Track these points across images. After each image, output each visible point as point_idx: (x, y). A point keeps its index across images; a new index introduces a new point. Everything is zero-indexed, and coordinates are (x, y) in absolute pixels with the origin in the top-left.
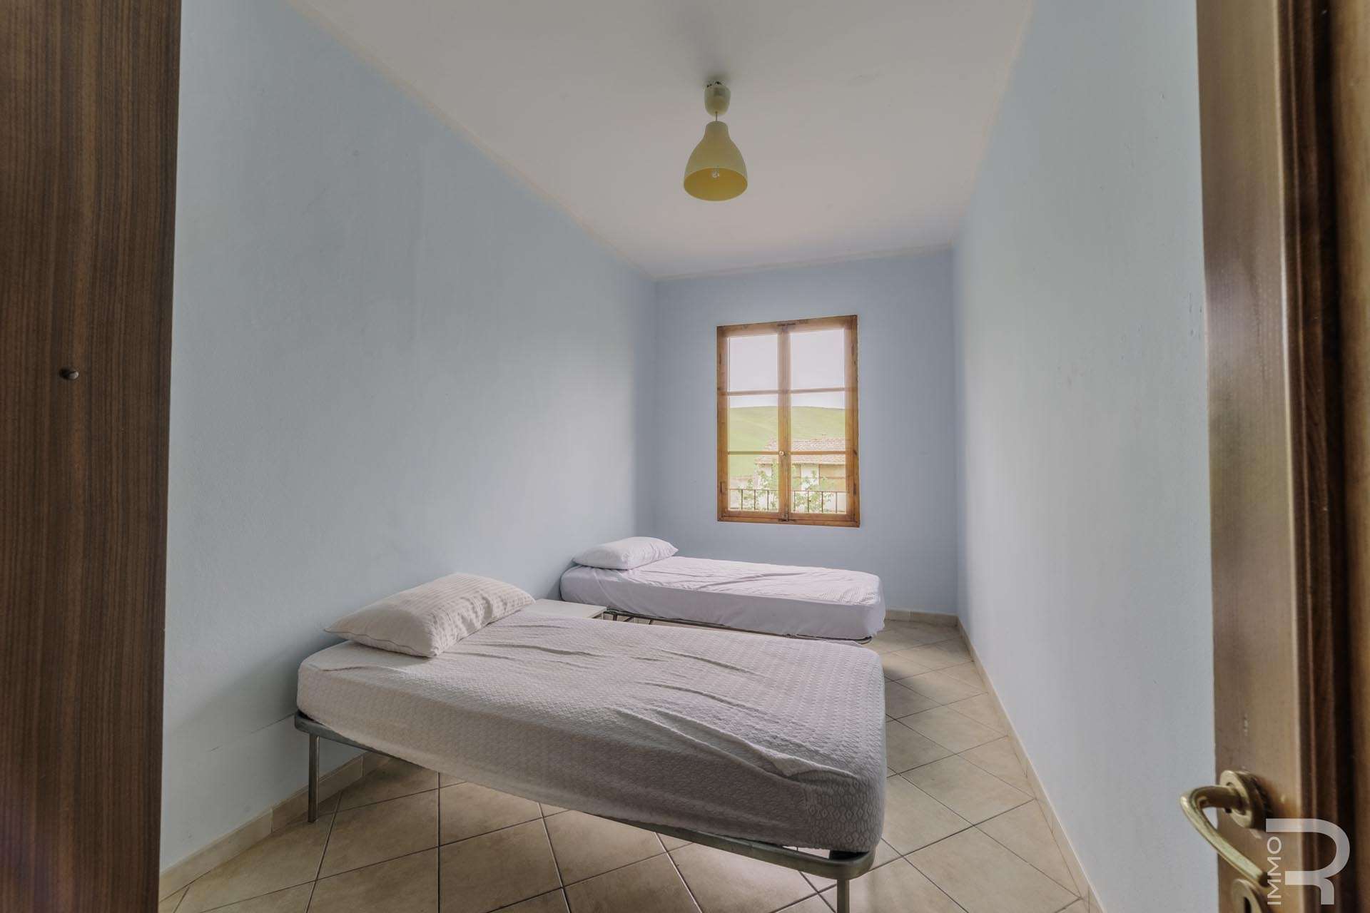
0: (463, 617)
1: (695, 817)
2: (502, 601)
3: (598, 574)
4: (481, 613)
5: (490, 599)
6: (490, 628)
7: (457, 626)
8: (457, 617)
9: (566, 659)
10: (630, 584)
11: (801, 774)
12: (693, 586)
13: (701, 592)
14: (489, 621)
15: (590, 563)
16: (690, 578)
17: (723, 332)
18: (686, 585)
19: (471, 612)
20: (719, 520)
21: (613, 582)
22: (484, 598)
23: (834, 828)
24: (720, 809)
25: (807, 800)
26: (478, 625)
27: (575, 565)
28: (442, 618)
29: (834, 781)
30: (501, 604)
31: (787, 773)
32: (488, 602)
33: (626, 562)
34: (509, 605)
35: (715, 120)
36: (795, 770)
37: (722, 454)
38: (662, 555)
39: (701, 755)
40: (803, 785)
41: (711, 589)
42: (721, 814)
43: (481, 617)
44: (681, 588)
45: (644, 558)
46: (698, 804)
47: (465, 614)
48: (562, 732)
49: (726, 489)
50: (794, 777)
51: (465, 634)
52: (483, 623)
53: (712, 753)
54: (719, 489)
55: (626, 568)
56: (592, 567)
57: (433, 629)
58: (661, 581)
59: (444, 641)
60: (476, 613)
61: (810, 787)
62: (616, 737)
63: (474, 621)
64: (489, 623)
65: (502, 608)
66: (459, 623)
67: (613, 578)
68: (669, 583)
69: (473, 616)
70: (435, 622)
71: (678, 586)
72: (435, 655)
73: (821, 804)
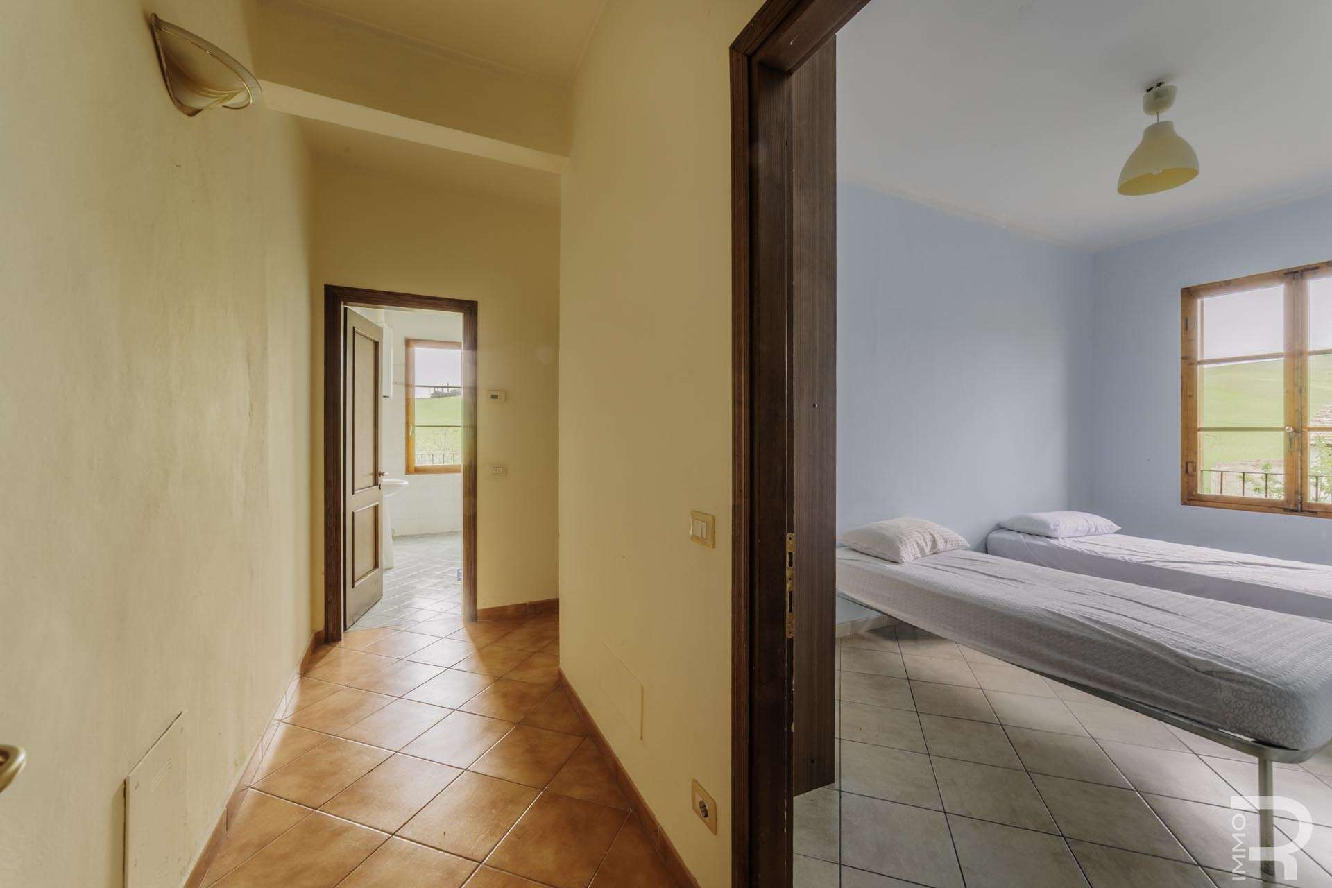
0: (918, 543)
1: (1113, 684)
2: (944, 539)
3: (1025, 538)
4: (929, 543)
5: (935, 536)
6: (934, 555)
7: (914, 548)
8: (914, 543)
9: (1002, 581)
10: (1060, 549)
11: (1217, 672)
12: (1135, 559)
13: (1147, 566)
14: (935, 551)
15: (1016, 527)
16: (1134, 553)
17: (1190, 294)
18: (1127, 558)
19: (923, 541)
20: (1184, 503)
21: (1041, 546)
22: (930, 534)
23: (1250, 718)
24: (1136, 683)
25: (1221, 692)
26: (927, 551)
27: (1000, 528)
28: (905, 541)
29: (1250, 684)
30: (943, 541)
31: (1200, 668)
32: (934, 537)
33: (1055, 530)
34: (948, 543)
35: (1155, 122)
36: (1209, 668)
37: (1190, 431)
38: (1100, 530)
39: (1118, 645)
40: (1218, 680)
41: (1159, 565)
42: (1136, 686)
43: (929, 547)
44: (1121, 559)
45: (1077, 530)
46: (1116, 676)
47: (919, 542)
48: (1002, 613)
49: (1195, 470)
50: (1207, 673)
51: (919, 555)
52: (930, 551)
53: (1129, 645)
54: (1185, 469)
55: (1056, 536)
56: (1019, 532)
57: (900, 546)
58: (1096, 550)
59: (908, 554)
60: (926, 543)
61: (1223, 682)
62: (1046, 623)
63: (925, 548)
64: (935, 553)
65: (943, 544)
66: (916, 546)
67: (1042, 542)
68: (1106, 553)
69: (924, 544)
70: (901, 542)
71: (1119, 557)
72: (903, 562)
73: (1235, 697)
